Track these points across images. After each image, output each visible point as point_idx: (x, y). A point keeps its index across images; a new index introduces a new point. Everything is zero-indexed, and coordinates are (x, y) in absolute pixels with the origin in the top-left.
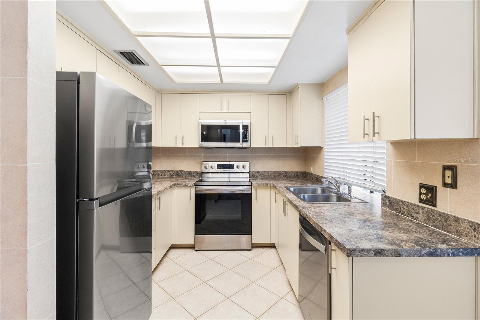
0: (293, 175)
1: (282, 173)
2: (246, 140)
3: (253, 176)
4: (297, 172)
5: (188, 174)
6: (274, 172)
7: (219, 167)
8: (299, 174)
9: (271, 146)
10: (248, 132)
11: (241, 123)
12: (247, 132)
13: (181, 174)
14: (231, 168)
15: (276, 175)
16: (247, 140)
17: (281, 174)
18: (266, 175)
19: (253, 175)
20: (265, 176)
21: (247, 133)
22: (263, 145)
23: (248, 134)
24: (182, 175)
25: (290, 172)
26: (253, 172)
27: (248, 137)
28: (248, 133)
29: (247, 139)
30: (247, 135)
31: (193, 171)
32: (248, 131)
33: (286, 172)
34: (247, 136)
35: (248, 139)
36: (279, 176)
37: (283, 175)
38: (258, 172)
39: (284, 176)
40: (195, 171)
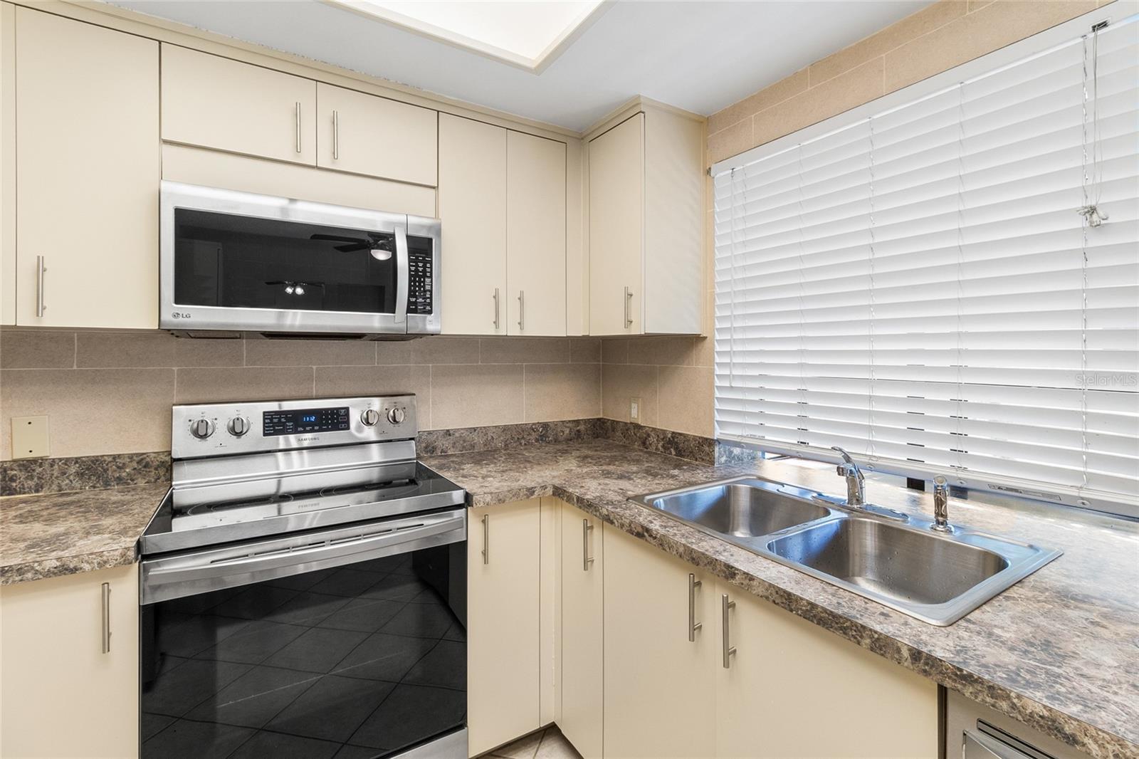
0: (567, 431)
1: (532, 428)
2: (421, 302)
3: (427, 452)
4: (577, 422)
5: (80, 475)
6: (506, 429)
7: (275, 425)
8: (582, 427)
9: (514, 331)
10: (431, 268)
11: (399, 224)
12: (424, 266)
13: (31, 478)
14: (336, 427)
15: (513, 438)
16: (425, 304)
17: (529, 434)
18: (478, 439)
19: (426, 447)
20: (473, 446)
21: (424, 271)
22: (483, 327)
23: (431, 277)
24: (31, 483)
25: (556, 424)
26: (430, 433)
27: (431, 291)
28: (431, 272)
29: (425, 298)
30: (428, 280)
31: (115, 457)
32: (431, 263)
33: (545, 426)
34: (428, 287)
35: (431, 298)
36: (523, 442)
37: (534, 435)
38: (448, 433)
39: (537, 440)
40: (131, 457)
